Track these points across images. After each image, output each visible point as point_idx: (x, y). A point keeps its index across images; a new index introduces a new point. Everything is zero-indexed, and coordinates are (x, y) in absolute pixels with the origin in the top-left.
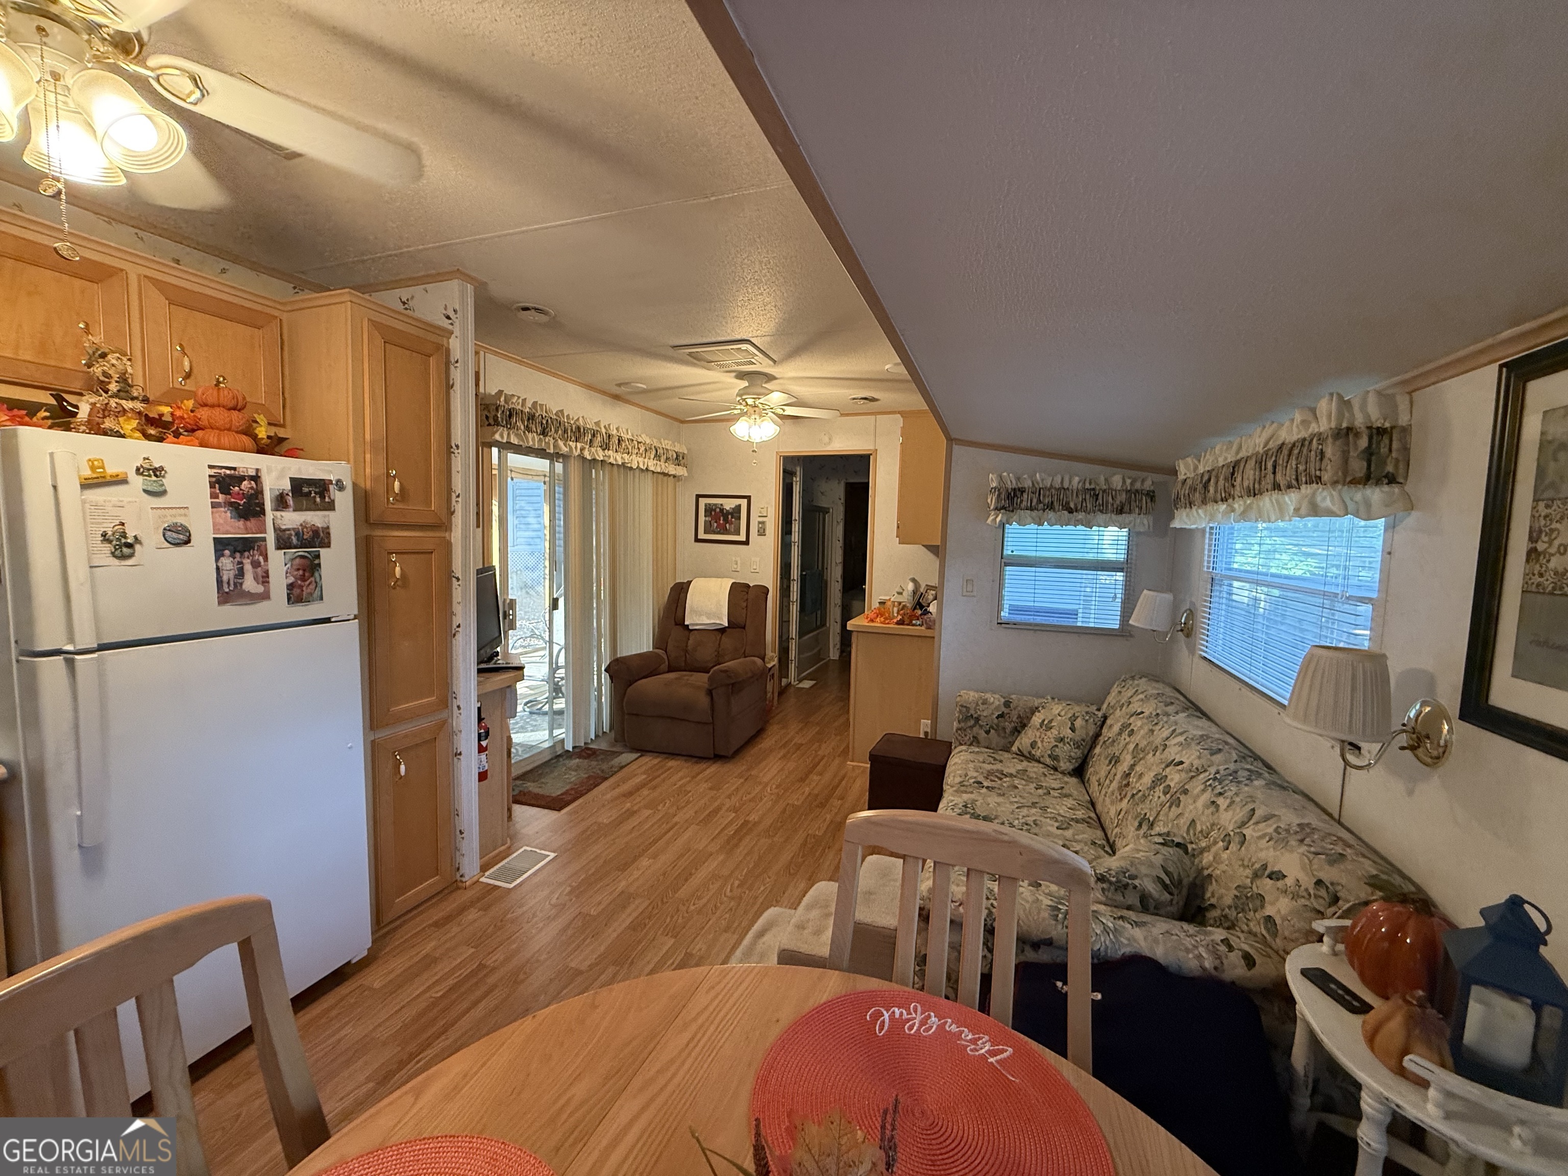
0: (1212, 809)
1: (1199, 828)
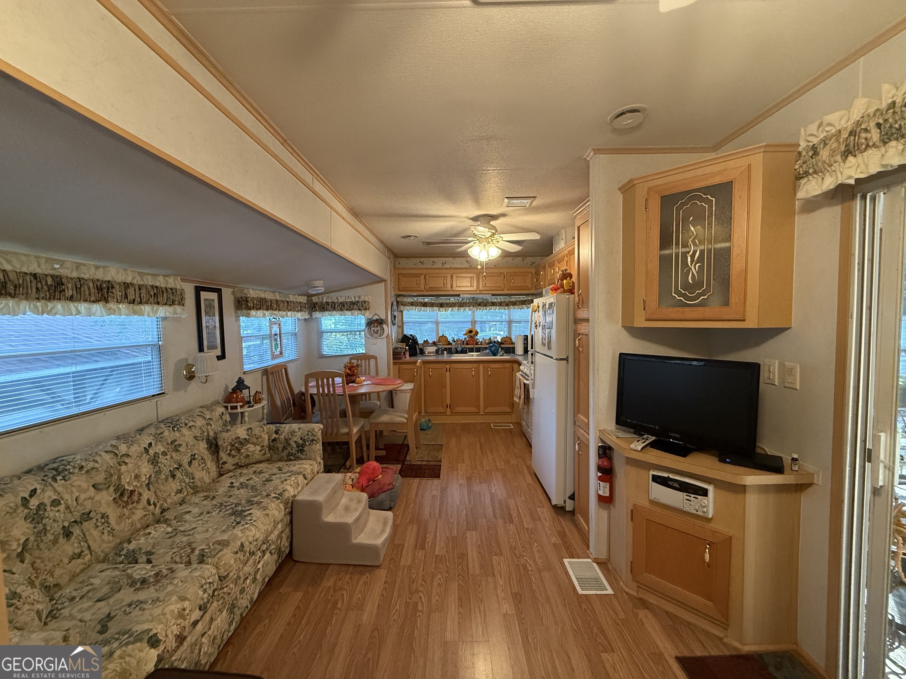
0: (193, 428)
1: (199, 435)
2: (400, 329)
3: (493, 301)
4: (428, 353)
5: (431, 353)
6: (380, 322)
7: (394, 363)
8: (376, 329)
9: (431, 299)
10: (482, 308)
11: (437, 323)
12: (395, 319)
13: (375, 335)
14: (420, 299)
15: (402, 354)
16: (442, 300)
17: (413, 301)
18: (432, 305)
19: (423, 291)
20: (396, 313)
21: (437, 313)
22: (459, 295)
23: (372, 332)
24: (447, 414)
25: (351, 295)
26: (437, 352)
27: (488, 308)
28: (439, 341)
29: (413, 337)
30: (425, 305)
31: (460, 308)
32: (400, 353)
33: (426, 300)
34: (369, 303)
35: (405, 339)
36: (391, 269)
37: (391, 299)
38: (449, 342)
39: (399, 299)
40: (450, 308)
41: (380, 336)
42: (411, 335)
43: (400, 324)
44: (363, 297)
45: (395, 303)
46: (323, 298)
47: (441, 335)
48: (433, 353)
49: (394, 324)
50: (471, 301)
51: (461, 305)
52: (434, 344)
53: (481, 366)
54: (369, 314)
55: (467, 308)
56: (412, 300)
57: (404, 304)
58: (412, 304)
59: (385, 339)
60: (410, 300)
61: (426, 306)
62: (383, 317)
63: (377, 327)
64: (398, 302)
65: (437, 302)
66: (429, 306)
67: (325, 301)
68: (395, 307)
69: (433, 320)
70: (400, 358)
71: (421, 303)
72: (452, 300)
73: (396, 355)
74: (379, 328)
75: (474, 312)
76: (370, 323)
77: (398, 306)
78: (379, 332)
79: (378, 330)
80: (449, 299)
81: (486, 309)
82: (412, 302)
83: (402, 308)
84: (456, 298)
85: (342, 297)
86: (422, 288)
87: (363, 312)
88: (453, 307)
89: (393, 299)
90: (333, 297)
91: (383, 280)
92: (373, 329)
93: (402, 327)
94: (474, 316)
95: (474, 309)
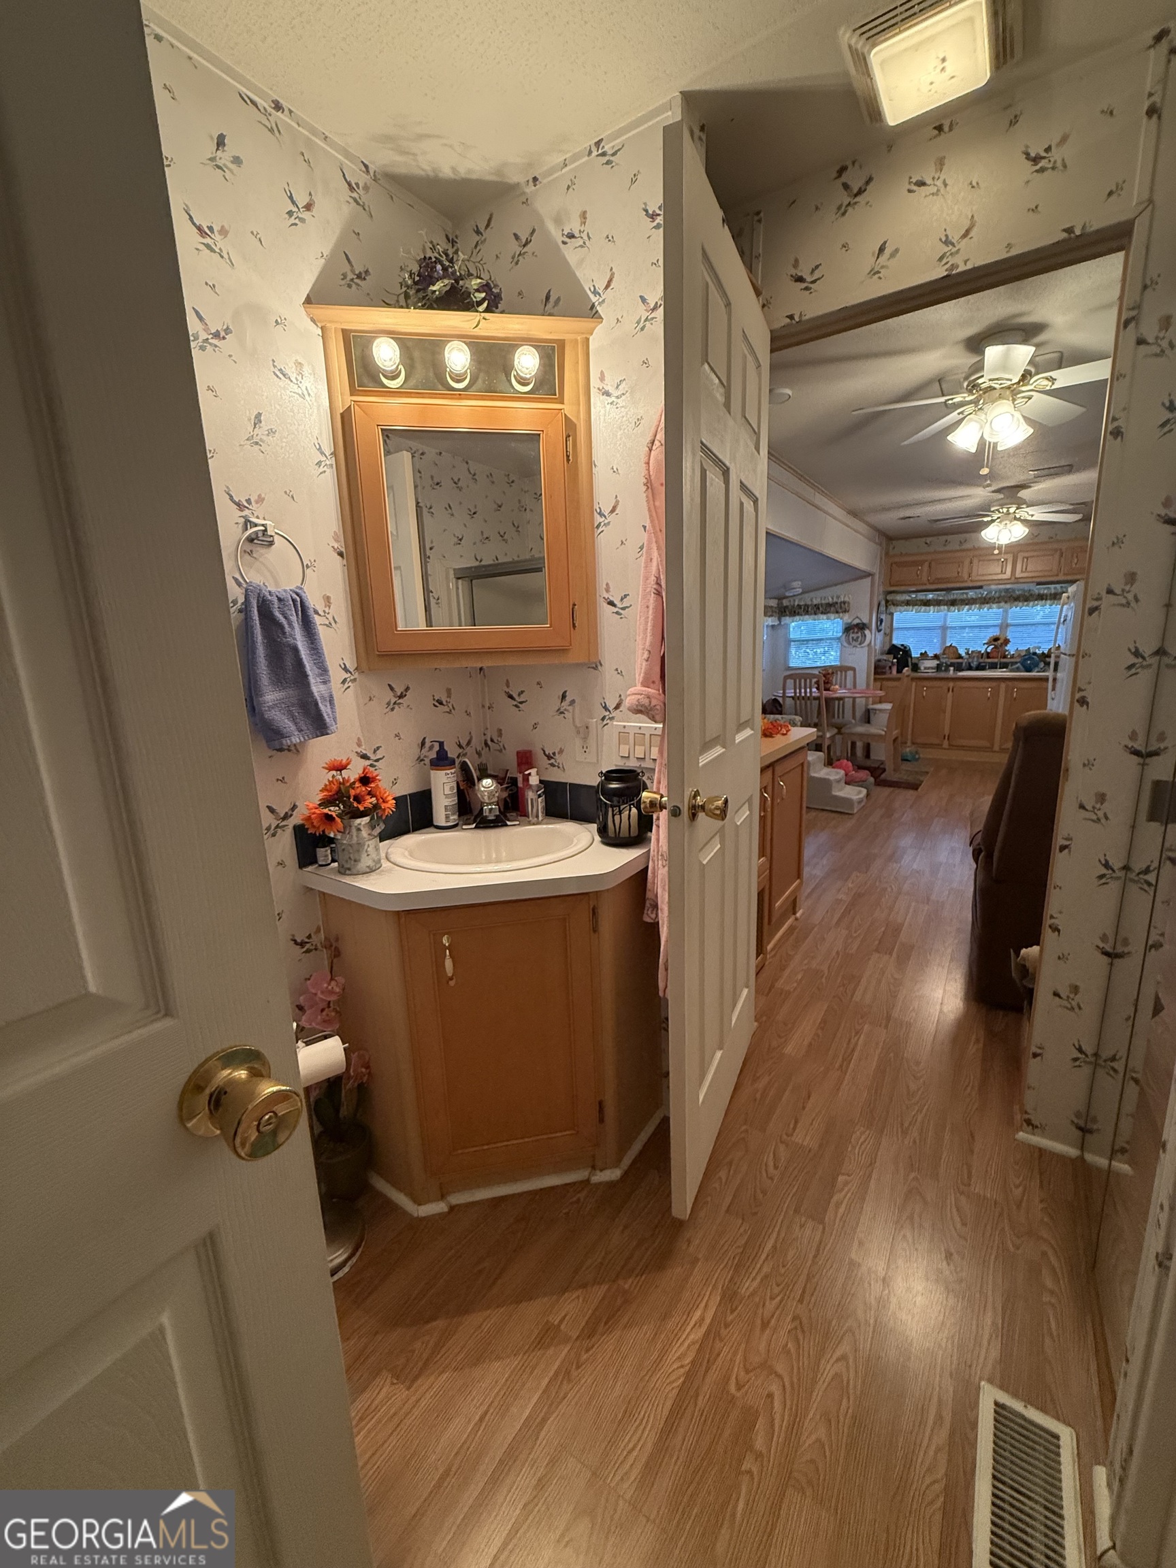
2: (888, 638)
3: (1042, 592)
4: (925, 668)
5: (929, 668)
6: (862, 627)
7: (875, 680)
8: (855, 636)
9: (938, 595)
10: (1021, 604)
11: (944, 628)
12: (881, 624)
13: (854, 643)
14: (921, 596)
15: (888, 668)
16: (955, 595)
17: (909, 598)
18: (938, 603)
19: (925, 584)
20: (883, 617)
21: (946, 615)
22: (981, 587)
23: (851, 640)
24: (944, 746)
25: (828, 596)
26: (938, 668)
27: (1031, 603)
28: (944, 654)
29: (905, 647)
30: (927, 603)
31: (983, 606)
32: (884, 667)
33: (930, 596)
34: (849, 603)
35: (893, 650)
36: (881, 558)
37: (879, 597)
38: (959, 654)
39: (889, 597)
40: (967, 607)
41: (860, 644)
42: (902, 645)
43: (888, 631)
44: (842, 597)
45: (883, 603)
46: (794, 601)
47: (948, 645)
48: (932, 668)
49: (879, 631)
50: (1003, 594)
51: (985, 601)
52: (936, 657)
53: (1003, 685)
54: (847, 618)
55: (994, 606)
56: (908, 598)
57: (896, 604)
58: (908, 603)
59: (866, 649)
60: (906, 597)
61: (929, 605)
62: (865, 621)
63: (857, 633)
64: (887, 601)
65: (946, 598)
66: (934, 605)
67: (796, 603)
68: (883, 608)
69: (940, 624)
70: (884, 673)
71: (922, 601)
72: (971, 594)
73: (879, 669)
74: (860, 634)
75: (1006, 612)
76: (848, 629)
77: (886, 606)
78: (859, 640)
79: (858, 637)
80: (967, 594)
81: (1027, 605)
82: (908, 601)
83: (892, 608)
84: (978, 591)
85: (816, 598)
86: (924, 579)
87: (841, 614)
88: (972, 604)
89: (881, 597)
90: (807, 599)
91: (868, 575)
92: (851, 635)
93: (889, 635)
94: (1005, 617)
95: (1007, 606)
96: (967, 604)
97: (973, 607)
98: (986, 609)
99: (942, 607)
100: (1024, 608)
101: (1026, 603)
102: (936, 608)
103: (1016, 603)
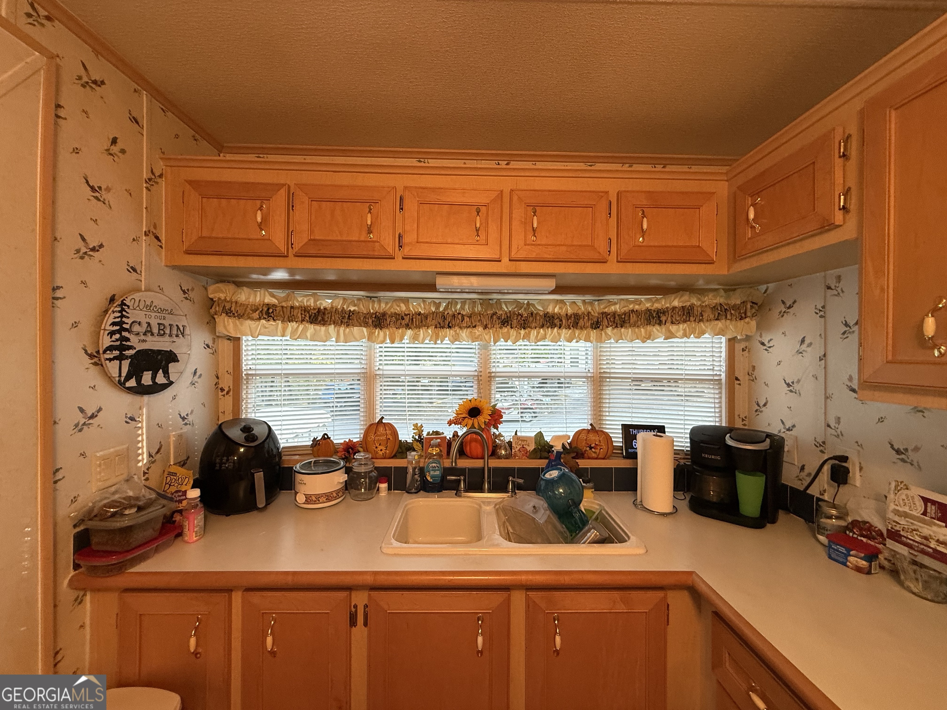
3: (550, 310)
9: (344, 299)
10: (513, 332)
16: (380, 301)
17: (274, 301)
27: (534, 333)
31: (442, 332)
39: (220, 294)
40: (409, 332)
50: (478, 307)
51: (444, 321)
56: (268, 299)
57: (239, 312)
60: (262, 298)
61: (324, 323)
71: (305, 310)
72: (414, 302)
75: (485, 348)
80: (405, 301)
81: (526, 337)
82: (269, 306)
88: (418, 327)
94: (485, 360)
95: (489, 335)
96: (408, 326)
97: (422, 332)
98: (447, 341)
99: (356, 330)
100: (521, 342)
101: (523, 332)
102: (342, 329)
103: (505, 330)
